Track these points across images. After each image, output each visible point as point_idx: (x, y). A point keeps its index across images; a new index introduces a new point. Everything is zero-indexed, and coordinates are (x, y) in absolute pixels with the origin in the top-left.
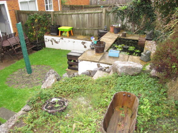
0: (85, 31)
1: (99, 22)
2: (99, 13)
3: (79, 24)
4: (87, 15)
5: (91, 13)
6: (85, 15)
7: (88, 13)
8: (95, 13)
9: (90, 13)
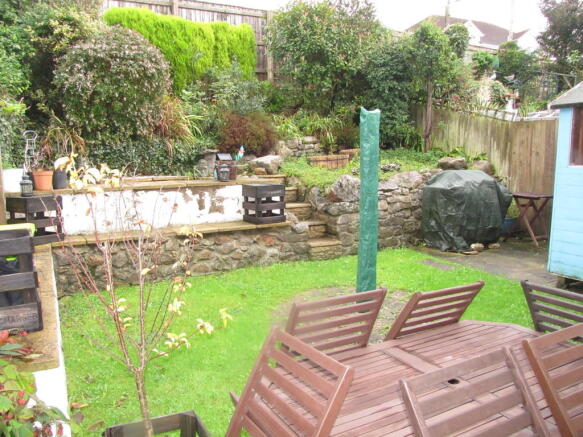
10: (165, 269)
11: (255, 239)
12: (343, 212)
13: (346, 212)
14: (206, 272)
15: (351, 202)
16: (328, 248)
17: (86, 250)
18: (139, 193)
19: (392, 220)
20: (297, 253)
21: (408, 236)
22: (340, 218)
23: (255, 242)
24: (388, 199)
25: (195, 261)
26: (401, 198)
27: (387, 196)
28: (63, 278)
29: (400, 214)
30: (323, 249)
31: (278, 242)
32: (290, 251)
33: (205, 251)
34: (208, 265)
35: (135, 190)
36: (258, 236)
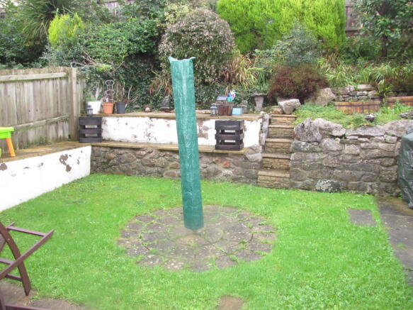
0: (27, 134)
1: (57, 103)
2: (56, 78)
3: (9, 114)
4: (31, 84)
5: (40, 80)
6: (25, 84)
7: (33, 81)
8: (48, 79)
9: (38, 80)
10: (149, 169)
11: (214, 160)
12: (297, 149)
13: (300, 151)
14: (174, 177)
15: (309, 142)
16: (274, 179)
17: (108, 150)
18: (153, 119)
19: (362, 165)
20: (247, 178)
21: (383, 185)
22: (293, 155)
23: (214, 163)
24: (363, 145)
25: (168, 168)
26: (380, 145)
27: (361, 142)
28: (95, 163)
29: (378, 161)
30: (269, 178)
31: (232, 166)
32: (240, 174)
33: (175, 162)
34: (175, 172)
35: (151, 118)
36: (217, 159)
